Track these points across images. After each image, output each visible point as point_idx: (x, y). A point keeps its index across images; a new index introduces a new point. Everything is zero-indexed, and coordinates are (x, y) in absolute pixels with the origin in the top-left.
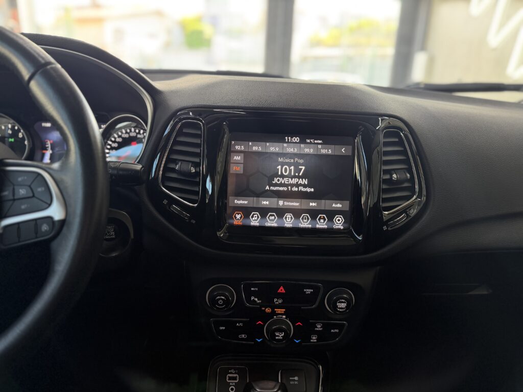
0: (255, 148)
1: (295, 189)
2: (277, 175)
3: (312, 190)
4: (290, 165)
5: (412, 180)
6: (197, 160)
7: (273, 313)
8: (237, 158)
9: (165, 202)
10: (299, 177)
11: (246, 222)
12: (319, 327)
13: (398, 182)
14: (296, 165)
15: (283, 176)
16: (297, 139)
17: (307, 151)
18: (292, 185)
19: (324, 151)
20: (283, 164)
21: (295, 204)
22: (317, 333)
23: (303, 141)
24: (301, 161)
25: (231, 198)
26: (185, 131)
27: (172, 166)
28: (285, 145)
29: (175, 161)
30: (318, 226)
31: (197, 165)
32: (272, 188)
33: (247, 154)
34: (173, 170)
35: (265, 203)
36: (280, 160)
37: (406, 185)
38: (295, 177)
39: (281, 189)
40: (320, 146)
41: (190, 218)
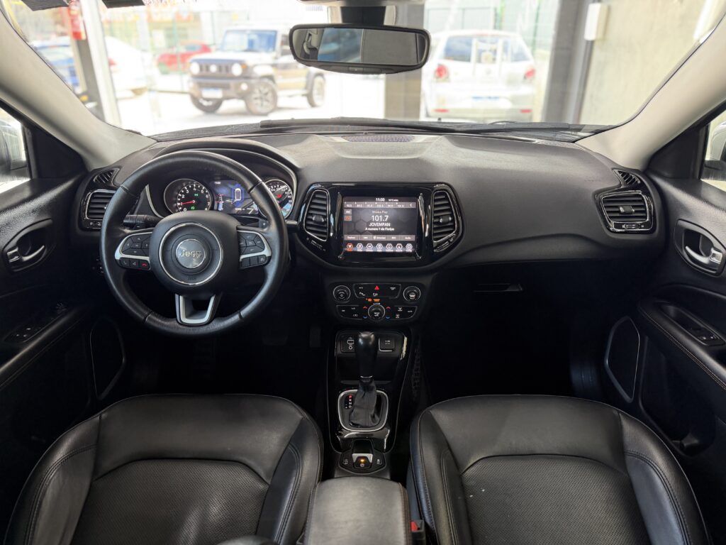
0: (358, 206)
1: (383, 229)
2: (371, 221)
3: (393, 229)
4: (379, 215)
5: (453, 221)
6: (324, 214)
7: (373, 302)
8: (348, 212)
9: (308, 239)
10: (385, 222)
11: (355, 249)
12: (400, 310)
13: (443, 223)
14: (383, 215)
15: (375, 222)
16: (383, 199)
17: (389, 206)
18: (381, 227)
19: (400, 206)
20: (375, 215)
21: (383, 238)
22: (399, 313)
23: (387, 200)
24: (386, 212)
25: (345, 236)
26: (317, 196)
27: (310, 217)
28: (376, 203)
29: (312, 215)
30: (397, 251)
31: (325, 217)
32: (370, 229)
33: (354, 210)
34: (311, 220)
35: (366, 238)
36: (373, 212)
37: (449, 224)
38: (382, 222)
39: (375, 229)
40: (397, 203)
41: (323, 248)
